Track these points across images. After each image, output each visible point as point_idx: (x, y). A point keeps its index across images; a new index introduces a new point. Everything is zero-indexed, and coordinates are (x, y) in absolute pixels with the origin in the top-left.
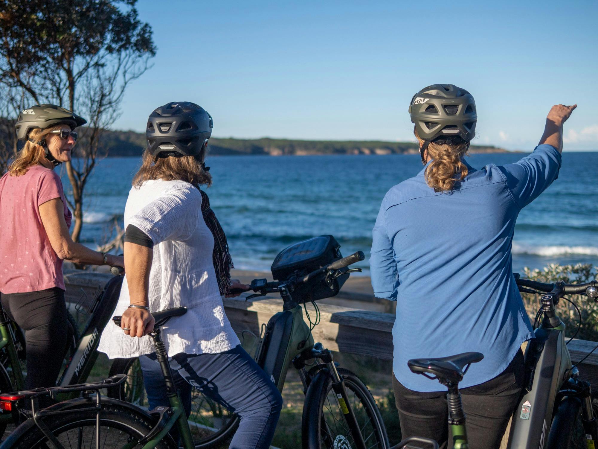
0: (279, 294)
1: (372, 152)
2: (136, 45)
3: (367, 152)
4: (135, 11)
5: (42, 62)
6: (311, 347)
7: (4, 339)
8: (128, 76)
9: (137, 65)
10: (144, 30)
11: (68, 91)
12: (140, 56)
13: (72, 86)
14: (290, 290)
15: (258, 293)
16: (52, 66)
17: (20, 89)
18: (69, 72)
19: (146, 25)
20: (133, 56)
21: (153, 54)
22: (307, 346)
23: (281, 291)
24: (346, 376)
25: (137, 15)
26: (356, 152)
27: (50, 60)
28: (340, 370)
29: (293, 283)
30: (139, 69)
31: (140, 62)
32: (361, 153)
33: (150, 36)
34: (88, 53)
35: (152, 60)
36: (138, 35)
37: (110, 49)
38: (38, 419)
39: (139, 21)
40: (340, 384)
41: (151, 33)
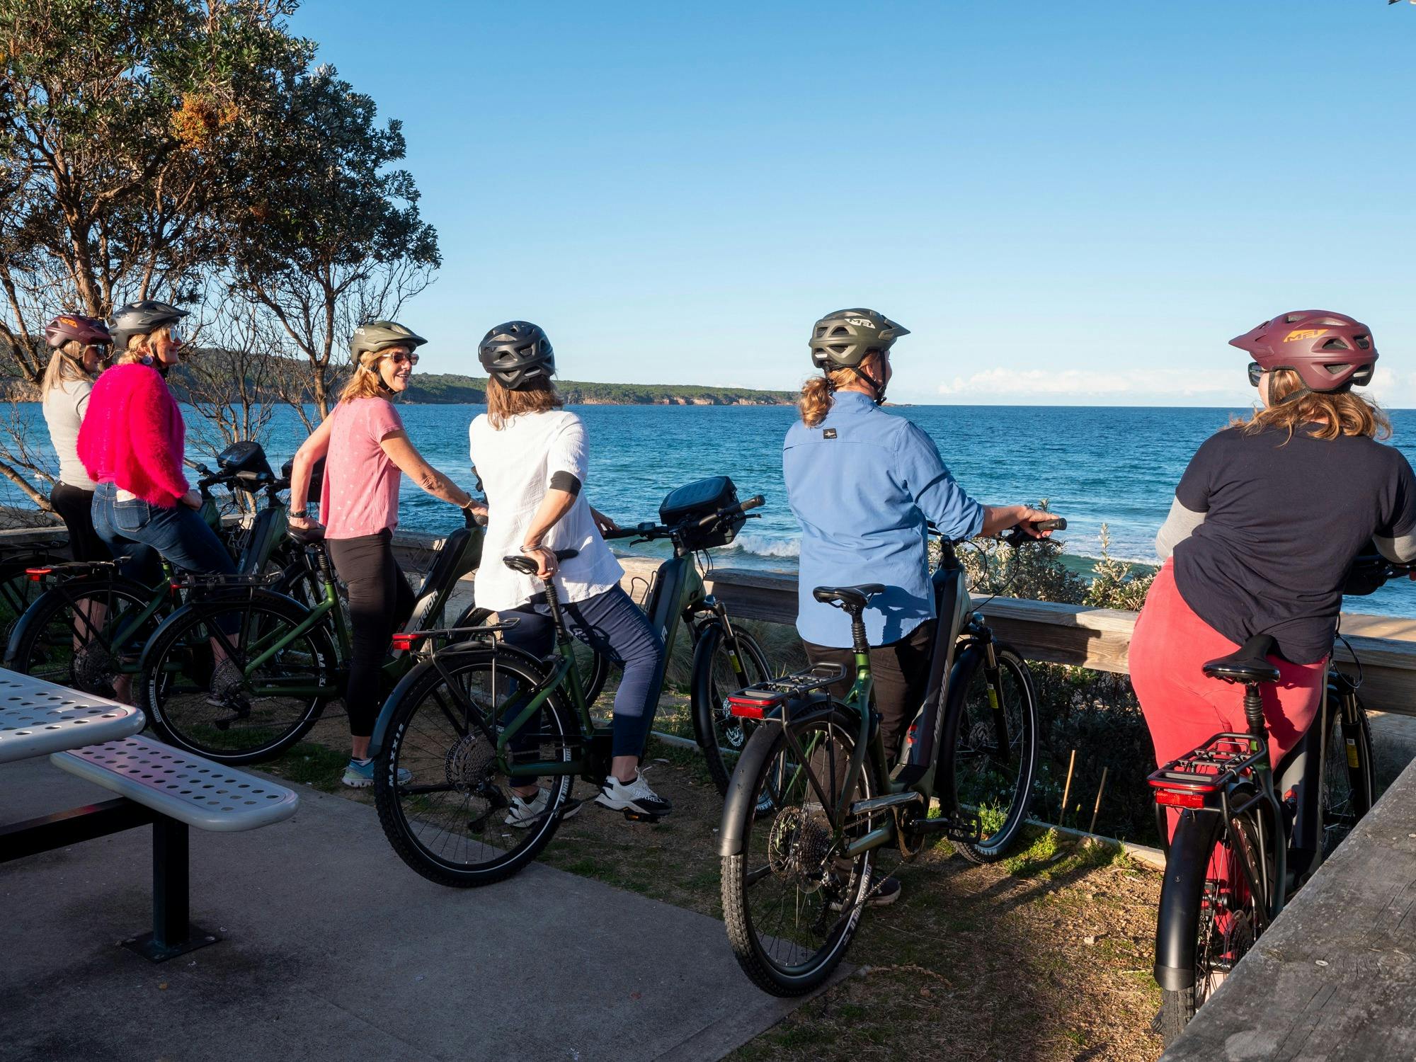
0: (669, 540)
1: (689, 402)
2: (414, 252)
3: (681, 401)
4: (415, 209)
5: (286, 271)
6: (703, 599)
7: (330, 600)
8: (403, 293)
9: (416, 279)
10: (426, 233)
11: (323, 311)
12: (419, 267)
13: (330, 303)
14: (681, 535)
15: (645, 538)
16: (298, 274)
17: (263, 306)
18: (327, 286)
19: (430, 227)
20: (412, 266)
21: (438, 264)
22: (699, 597)
23: (672, 537)
24: (741, 634)
25: (418, 213)
26: (667, 401)
27: (296, 268)
28: (734, 627)
29: (685, 528)
30: (418, 284)
31: (420, 276)
32: (673, 402)
33: (434, 241)
34: (349, 261)
35: (435, 273)
36: (419, 239)
37: (379, 257)
38: (437, 659)
39: (420, 221)
40: (733, 640)
41: (436, 237)
